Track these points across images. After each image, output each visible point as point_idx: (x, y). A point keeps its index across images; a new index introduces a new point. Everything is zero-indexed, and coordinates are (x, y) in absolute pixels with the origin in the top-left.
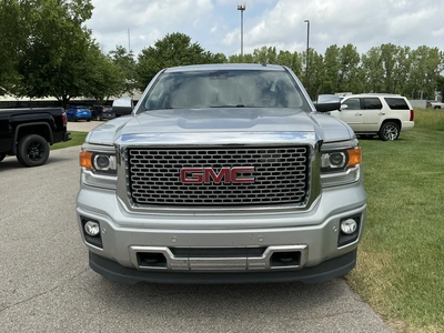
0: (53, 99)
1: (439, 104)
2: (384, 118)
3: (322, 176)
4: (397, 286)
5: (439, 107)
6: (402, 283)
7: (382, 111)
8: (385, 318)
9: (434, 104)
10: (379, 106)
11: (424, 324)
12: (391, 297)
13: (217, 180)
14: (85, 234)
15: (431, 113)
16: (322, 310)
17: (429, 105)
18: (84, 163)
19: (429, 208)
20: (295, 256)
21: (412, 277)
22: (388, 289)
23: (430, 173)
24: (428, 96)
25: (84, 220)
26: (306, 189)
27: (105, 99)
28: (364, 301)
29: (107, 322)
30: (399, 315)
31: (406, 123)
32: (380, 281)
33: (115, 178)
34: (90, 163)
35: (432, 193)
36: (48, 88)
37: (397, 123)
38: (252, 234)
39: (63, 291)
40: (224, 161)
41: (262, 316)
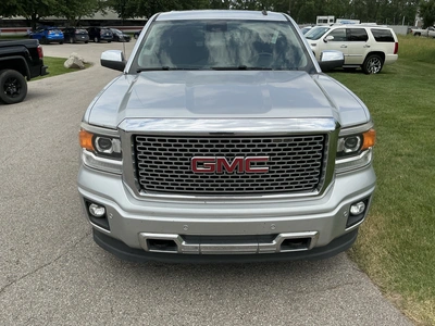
0: (22, 18)
1: (419, 30)
2: (369, 50)
3: (337, 162)
4: (392, 255)
5: (419, 34)
6: (397, 252)
7: (368, 43)
8: (383, 290)
9: (414, 30)
10: (365, 38)
11: (421, 298)
12: (388, 267)
13: (230, 169)
14: (90, 215)
15: (412, 41)
16: (323, 280)
17: (409, 32)
18: (84, 143)
19: (416, 160)
20: (305, 241)
21: (406, 244)
22: (385, 258)
23: (415, 117)
24: (410, 22)
25: (88, 203)
26: (320, 177)
27: (77, 18)
28: (363, 271)
29: (117, 298)
30: (396, 288)
31: (390, 56)
32: (376, 249)
33: (120, 163)
34: (90, 144)
35: (419, 143)
36: (15, 7)
37: (381, 55)
38: (265, 223)
39: (67, 261)
40: (238, 151)
41: (267, 289)
